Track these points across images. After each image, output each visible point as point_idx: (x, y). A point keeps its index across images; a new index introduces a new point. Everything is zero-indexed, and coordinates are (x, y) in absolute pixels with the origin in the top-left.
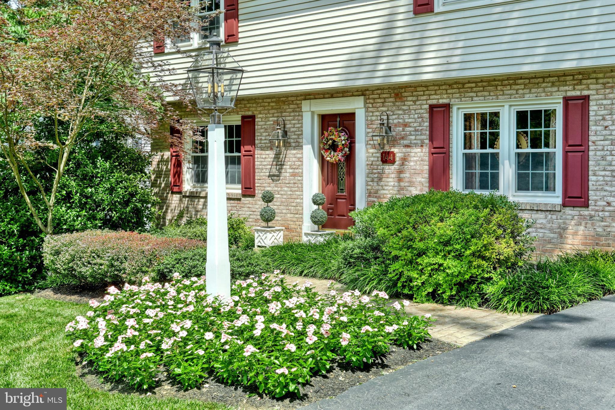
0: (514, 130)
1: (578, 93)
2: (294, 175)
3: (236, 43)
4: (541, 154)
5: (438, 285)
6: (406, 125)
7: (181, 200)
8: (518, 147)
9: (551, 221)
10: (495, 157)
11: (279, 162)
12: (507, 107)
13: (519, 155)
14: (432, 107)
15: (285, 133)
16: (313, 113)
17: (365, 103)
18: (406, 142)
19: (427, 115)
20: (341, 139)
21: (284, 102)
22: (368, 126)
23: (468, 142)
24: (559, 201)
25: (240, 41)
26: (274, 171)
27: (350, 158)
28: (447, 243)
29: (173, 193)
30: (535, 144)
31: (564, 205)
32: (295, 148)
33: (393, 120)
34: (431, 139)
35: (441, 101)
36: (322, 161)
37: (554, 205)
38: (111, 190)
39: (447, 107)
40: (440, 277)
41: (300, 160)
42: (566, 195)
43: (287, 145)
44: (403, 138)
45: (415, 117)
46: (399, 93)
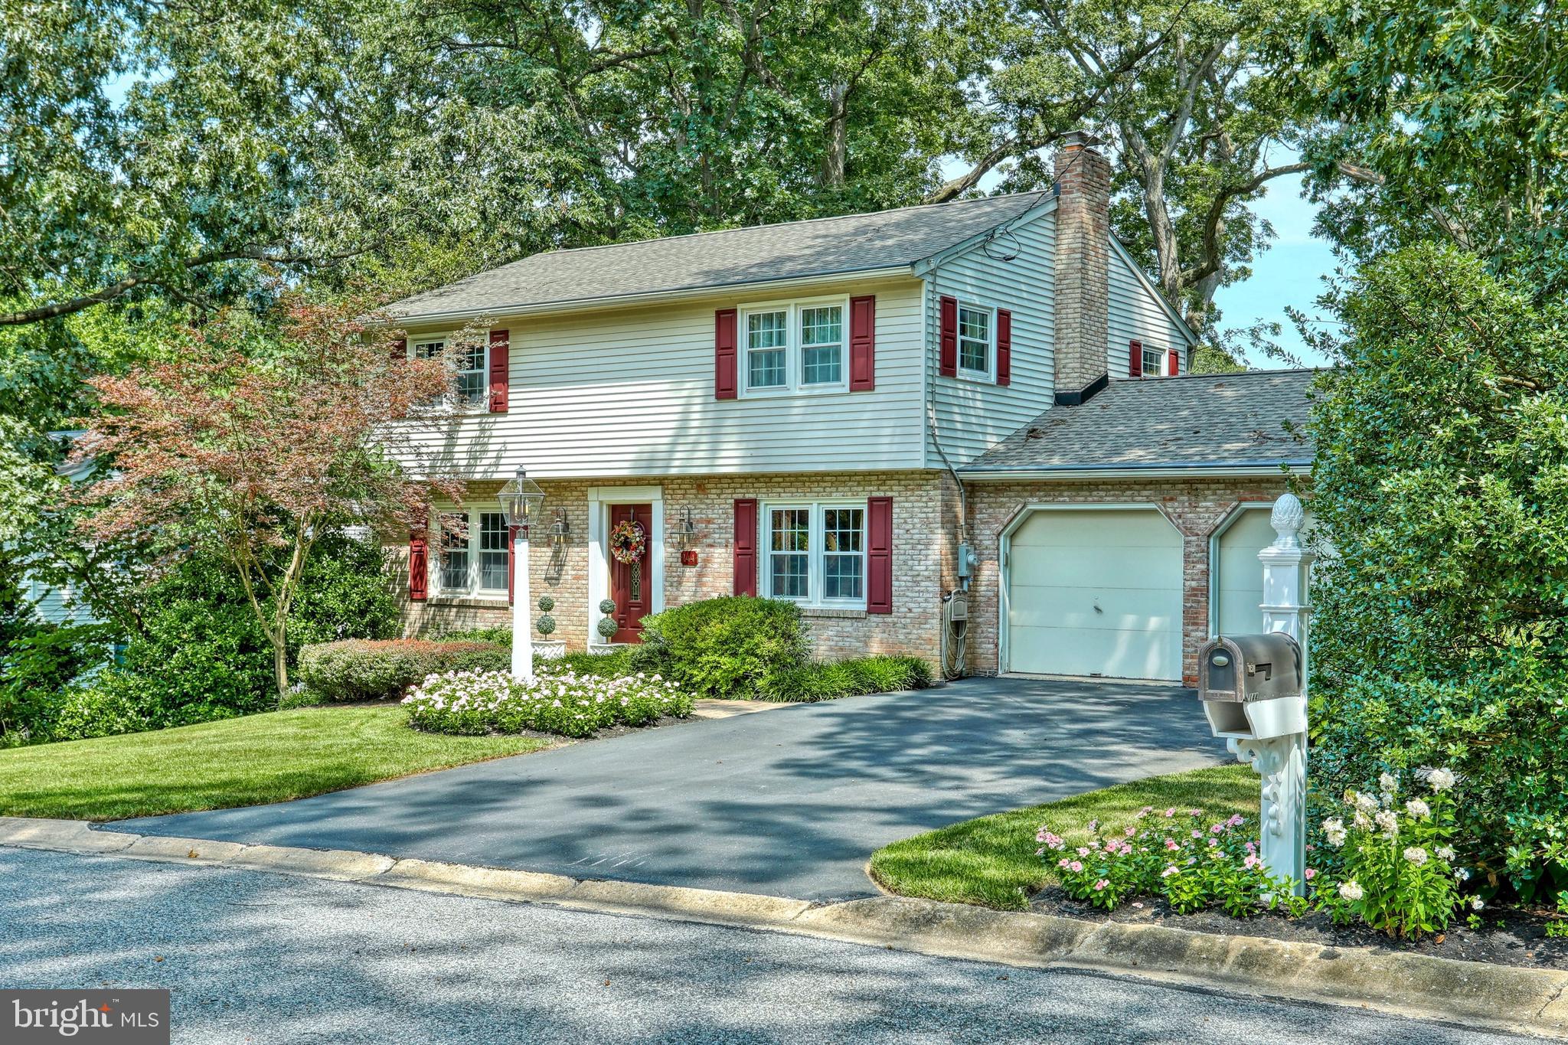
0: (823, 530)
1: (882, 494)
2: (577, 578)
3: (504, 412)
4: (850, 557)
5: (717, 681)
6: (709, 521)
7: (424, 610)
8: (827, 548)
9: (857, 630)
10: (804, 558)
11: (558, 561)
12: (815, 505)
13: (828, 558)
14: (737, 502)
15: (566, 527)
16: (601, 503)
17: (664, 494)
18: (709, 541)
19: (732, 511)
20: (636, 536)
21: (565, 488)
22: (666, 521)
23: (776, 543)
24: (865, 607)
25: (510, 411)
26: (552, 573)
27: (645, 558)
28: (723, 643)
29: (412, 600)
30: (844, 546)
31: (869, 612)
32: (578, 545)
33: (696, 515)
34: (737, 539)
35: (748, 496)
36: (613, 562)
37: (859, 612)
38: (345, 596)
39: (754, 503)
40: (717, 674)
41: (585, 560)
42: (870, 601)
43: (569, 541)
44: (705, 536)
45: (720, 513)
46: (701, 484)
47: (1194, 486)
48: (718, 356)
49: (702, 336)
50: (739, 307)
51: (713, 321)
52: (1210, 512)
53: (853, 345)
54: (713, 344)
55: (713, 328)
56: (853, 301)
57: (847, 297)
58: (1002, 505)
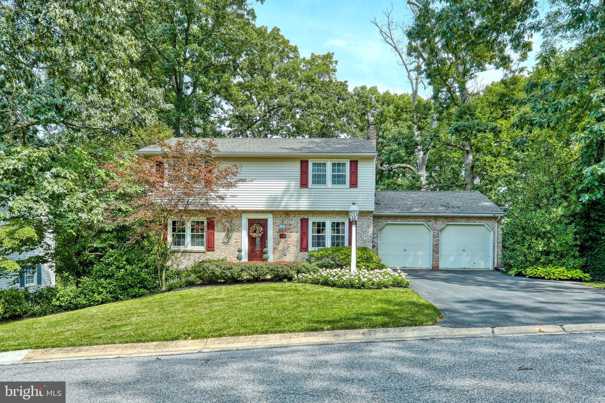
0: (331, 228)
2: (237, 242)
6: (290, 225)
8: (332, 233)
10: (323, 236)
11: (228, 237)
12: (328, 221)
13: (332, 236)
14: (302, 219)
16: (246, 218)
17: (273, 216)
18: (290, 231)
19: (300, 222)
20: (261, 229)
22: (274, 225)
26: (225, 240)
27: (263, 236)
30: (338, 233)
32: (237, 232)
33: (285, 223)
34: (301, 230)
35: (305, 217)
36: (250, 236)
39: (307, 219)
41: (240, 236)
43: (232, 230)
44: (289, 229)
45: (296, 222)
46: (287, 213)
47: (436, 218)
48: (301, 174)
49: (296, 168)
50: (309, 160)
51: (299, 163)
52: (440, 224)
53: (351, 174)
54: (299, 170)
55: (300, 166)
56: (351, 162)
57: (349, 160)
58: (380, 222)
